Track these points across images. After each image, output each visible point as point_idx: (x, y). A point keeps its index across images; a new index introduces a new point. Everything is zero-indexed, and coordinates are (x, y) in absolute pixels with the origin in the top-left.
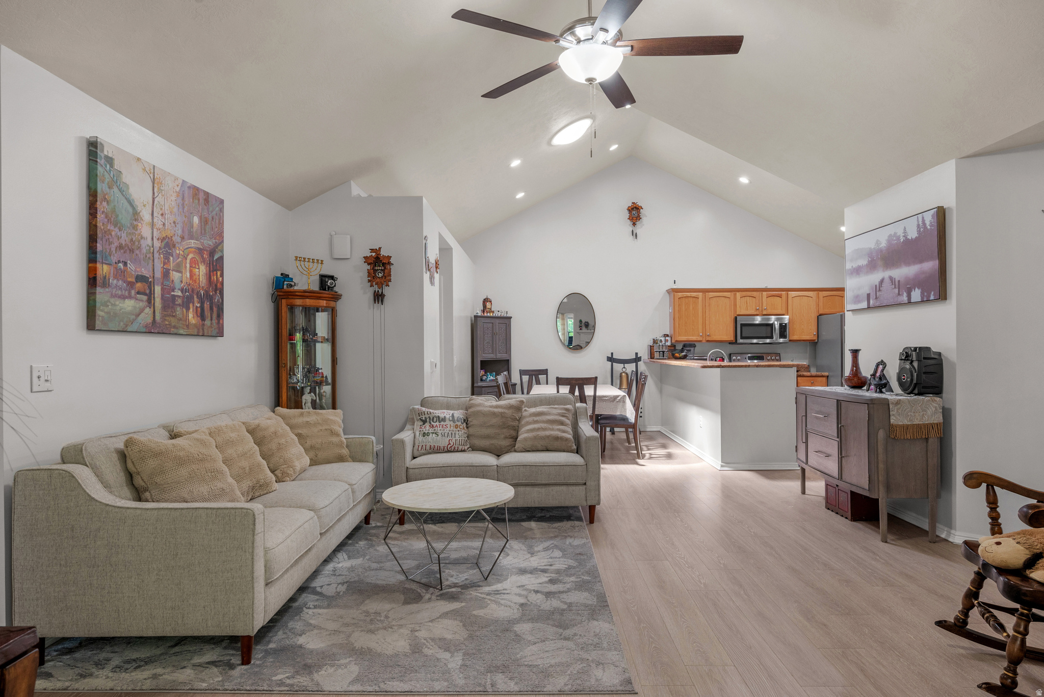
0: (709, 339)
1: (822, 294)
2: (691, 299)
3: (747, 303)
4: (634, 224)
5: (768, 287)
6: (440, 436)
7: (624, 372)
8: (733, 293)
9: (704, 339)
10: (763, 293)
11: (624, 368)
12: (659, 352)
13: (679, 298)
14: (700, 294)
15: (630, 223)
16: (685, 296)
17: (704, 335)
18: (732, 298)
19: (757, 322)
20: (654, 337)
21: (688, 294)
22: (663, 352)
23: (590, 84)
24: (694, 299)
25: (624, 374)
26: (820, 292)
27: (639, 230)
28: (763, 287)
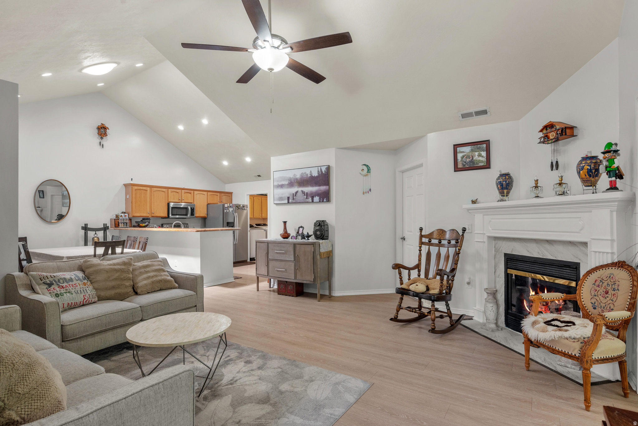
0: (153, 215)
1: (209, 193)
2: (143, 191)
3: (174, 196)
4: (102, 138)
5: (185, 188)
6: (74, 294)
7: (95, 237)
8: (167, 189)
9: (150, 215)
10: (182, 190)
11: (96, 234)
12: (124, 223)
13: (135, 190)
14: (148, 189)
15: (98, 137)
16: (139, 189)
17: (150, 213)
18: (166, 192)
19: (182, 207)
20: (117, 214)
21: (141, 188)
22: (126, 223)
23: (271, 72)
24: (144, 191)
25: (96, 238)
26: (208, 193)
27: (104, 142)
28: (183, 187)
